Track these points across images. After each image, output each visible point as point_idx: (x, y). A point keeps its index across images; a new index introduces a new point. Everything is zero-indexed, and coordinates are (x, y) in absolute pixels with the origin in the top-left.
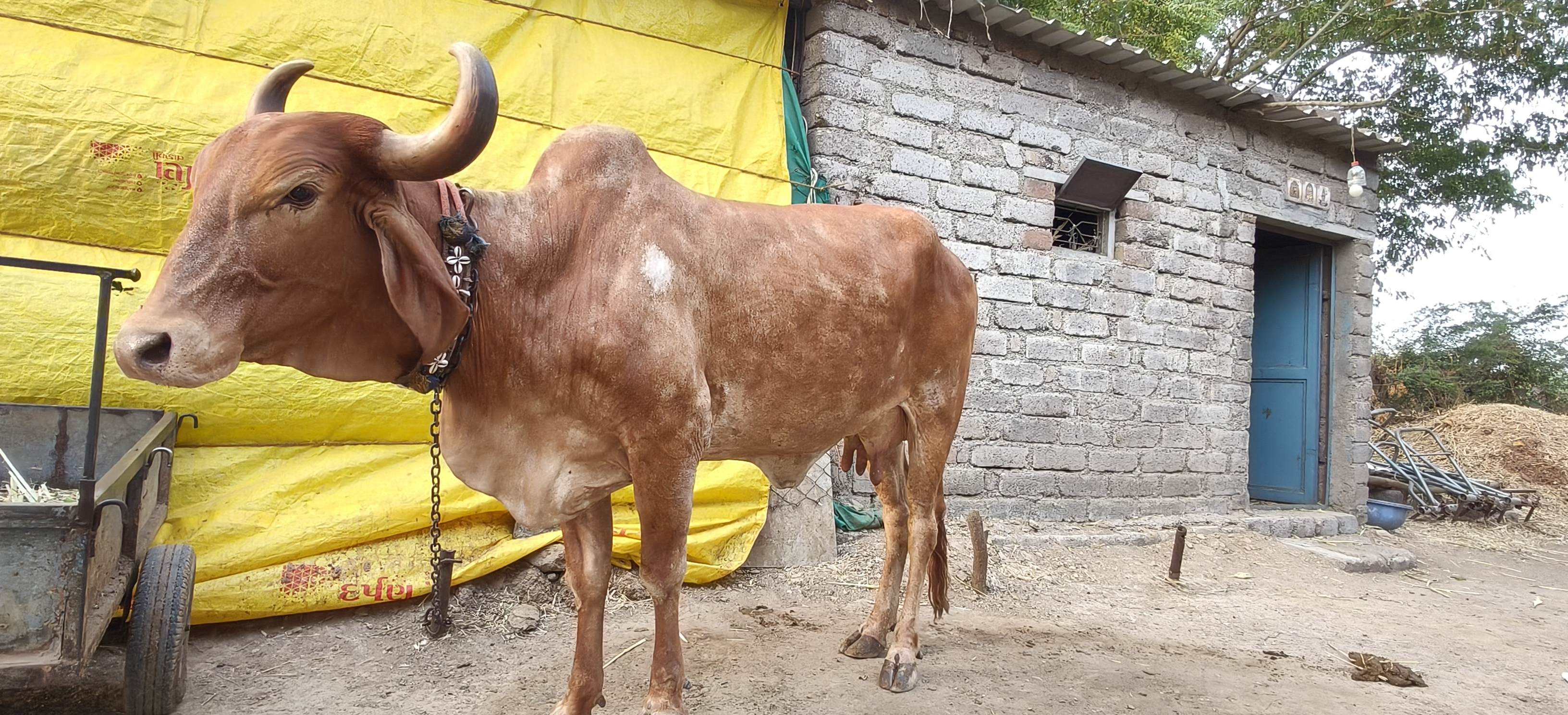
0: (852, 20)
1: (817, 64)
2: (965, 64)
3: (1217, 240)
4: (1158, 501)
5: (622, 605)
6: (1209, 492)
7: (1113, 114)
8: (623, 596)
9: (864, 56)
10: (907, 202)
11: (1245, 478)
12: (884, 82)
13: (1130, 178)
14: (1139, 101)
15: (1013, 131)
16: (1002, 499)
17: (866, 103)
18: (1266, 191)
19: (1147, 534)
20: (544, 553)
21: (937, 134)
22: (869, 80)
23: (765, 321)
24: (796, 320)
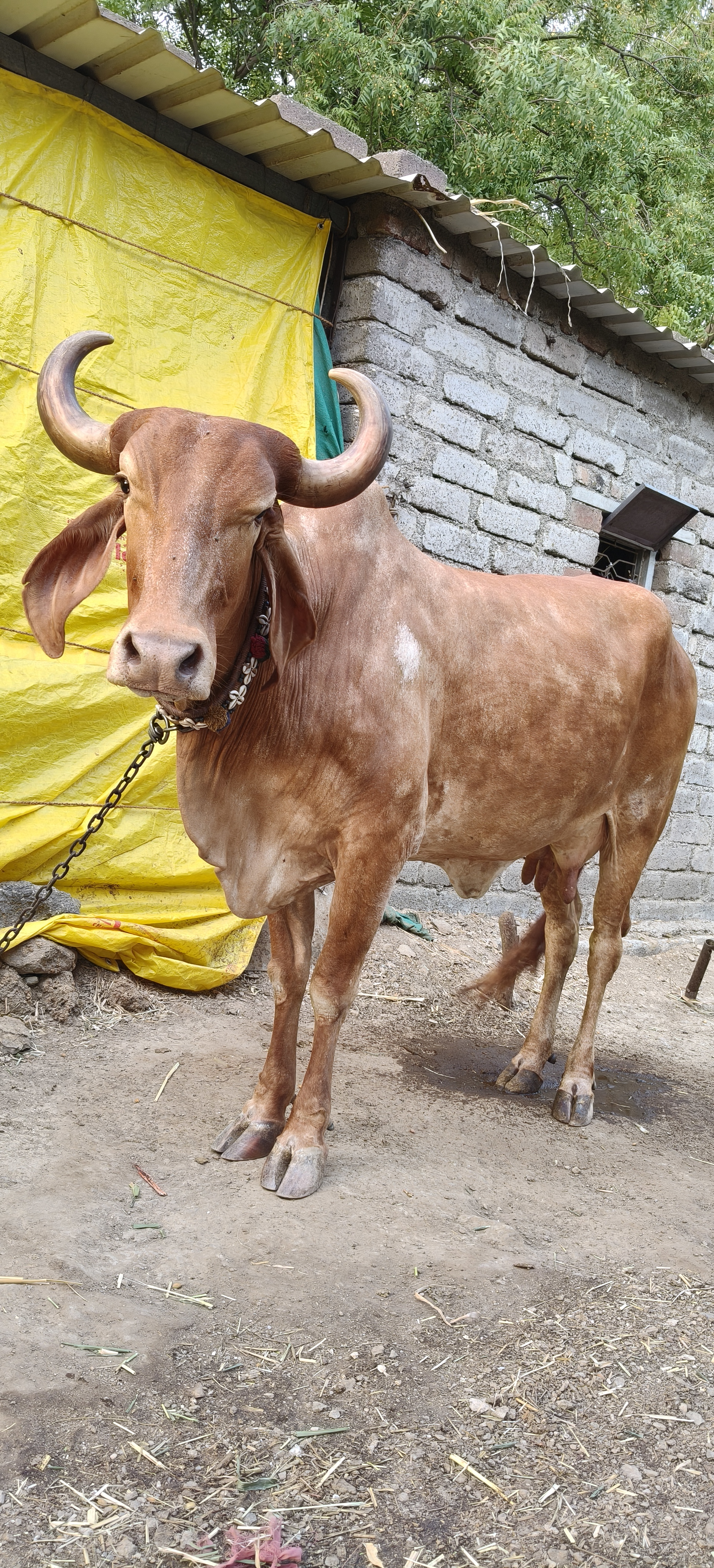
0: (411, 266)
1: (363, 319)
2: (528, 345)
4: (659, 903)
5: (120, 1018)
7: (673, 432)
8: (118, 1007)
9: (417, 318)
10: (445, 517)
12: (437, 356)
13: (684, 515)
14: (700, 419)
15: (567, 439)
16: (503, 894)
17: (413, 380)
19: (648, 943)
20: (24, 950)
21: (487, 433)
22: (421, 351)
23: (497, 717)
24: (529, 716)
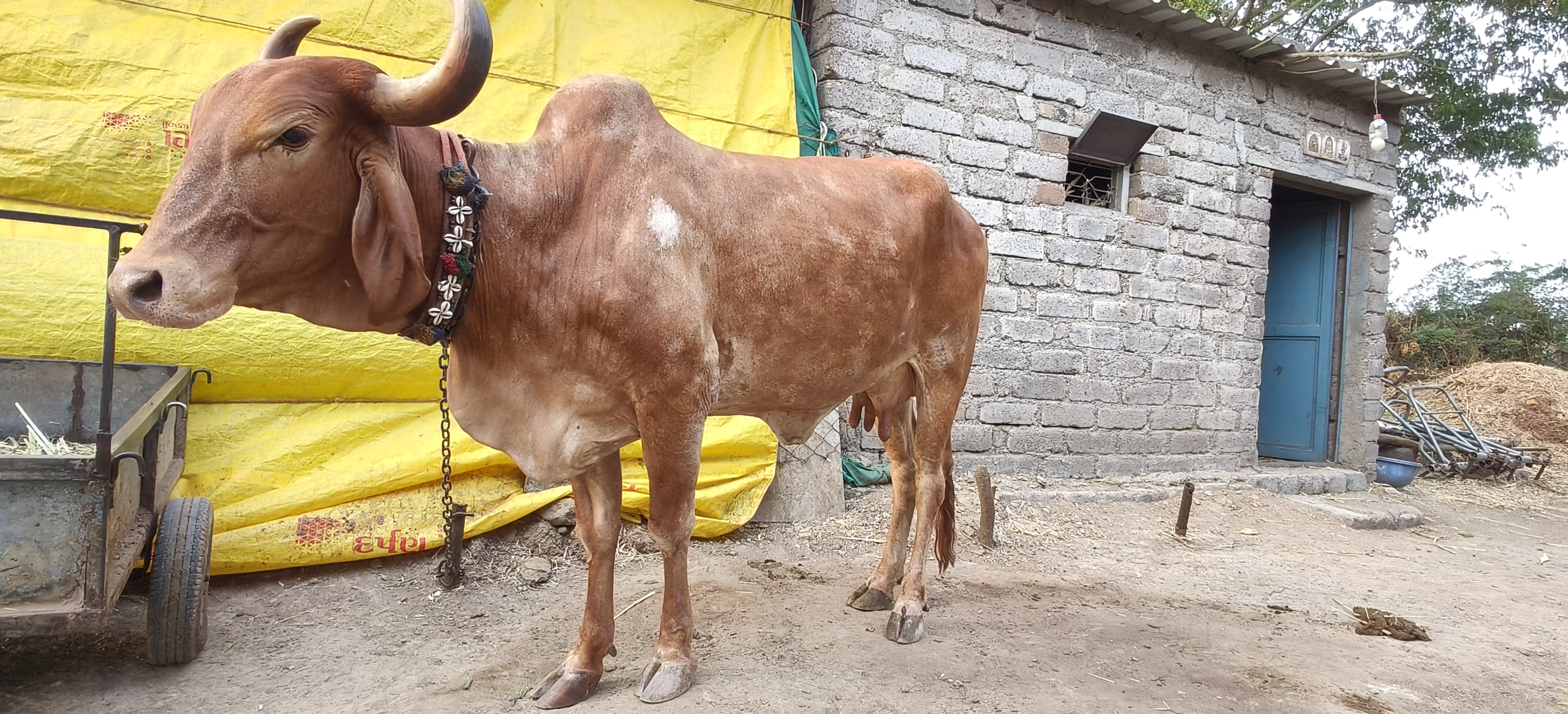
1: (828, 14)
2: (979, 14)
3: (1233, 195)
4: (1167, 458)
5: (632, 558)
6: (1218, 449)
7: (1130, 66)
8: (633, 549)
9: (875, 6)
10: (918, 156)
11: (1254, 435)
12: (895, 33)
13: (1146, 131)
14: (1157, 52)
15: (1026, 83)
16: (1010, 456)
17: (876, 54)
18: (1285, 145)
19: (1154, 491)
20: (555, 507)
21: (949, 87)
22: (880, 31)
23: (773, 275)
24: (804, 274)
